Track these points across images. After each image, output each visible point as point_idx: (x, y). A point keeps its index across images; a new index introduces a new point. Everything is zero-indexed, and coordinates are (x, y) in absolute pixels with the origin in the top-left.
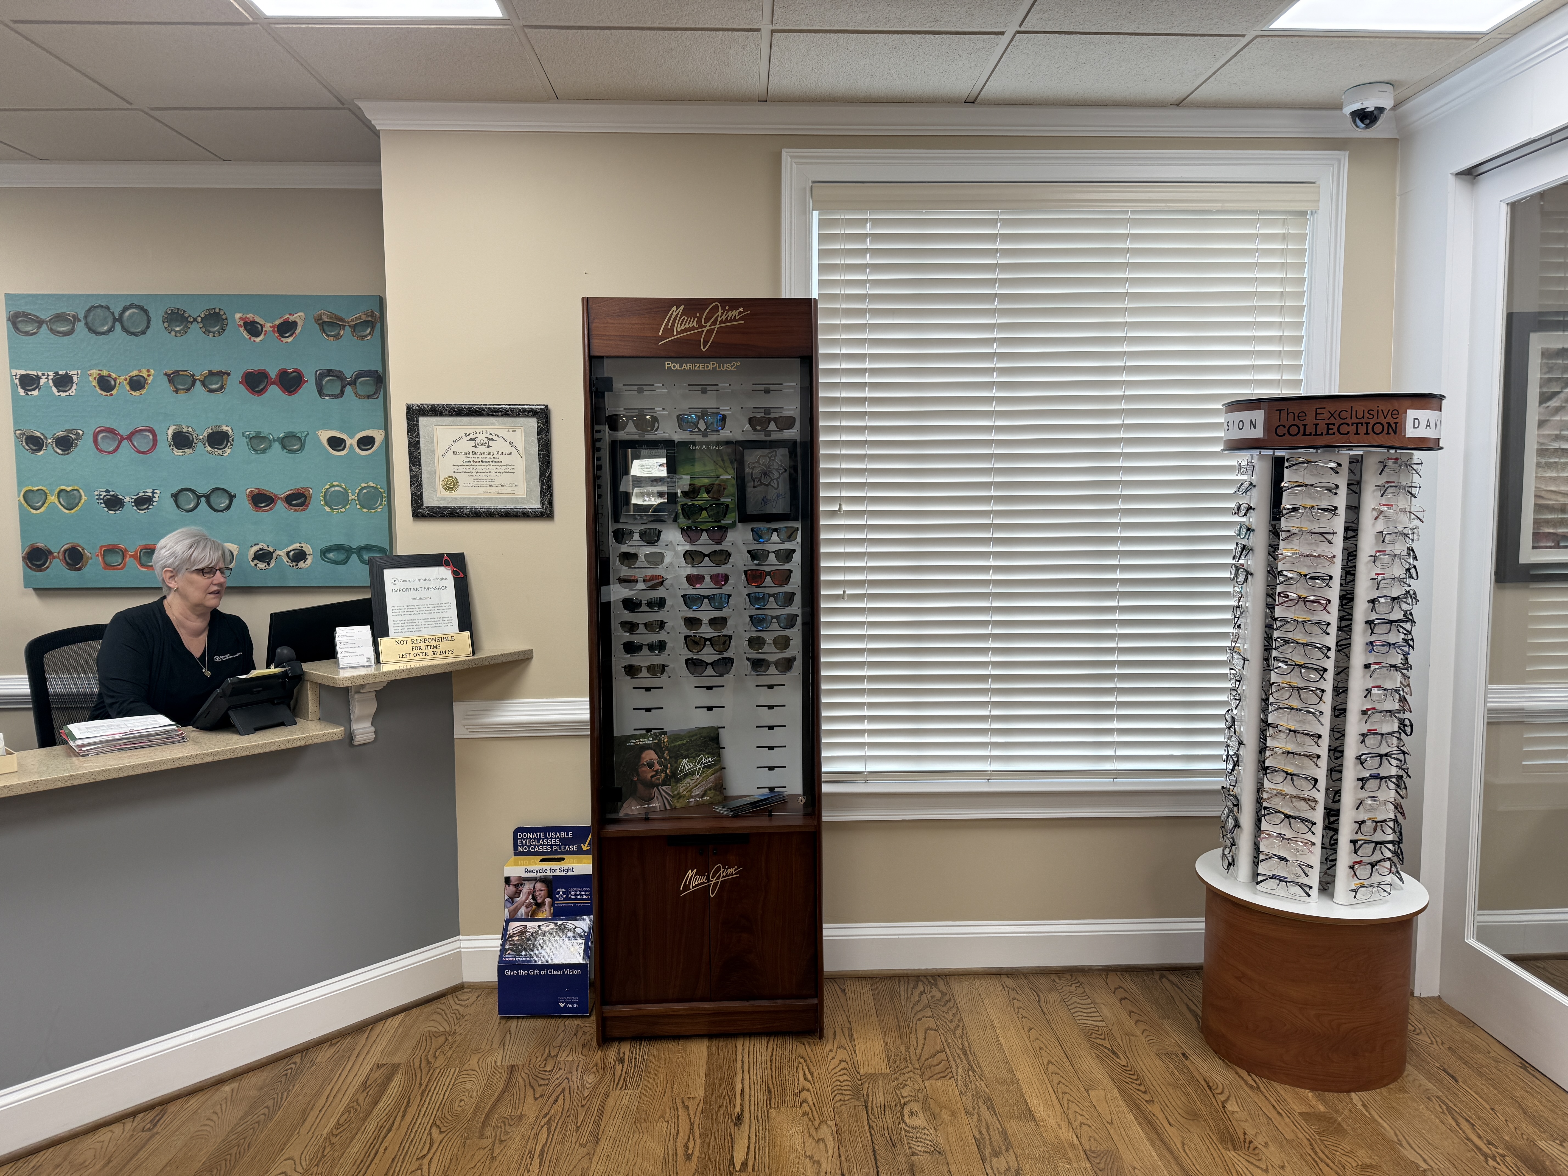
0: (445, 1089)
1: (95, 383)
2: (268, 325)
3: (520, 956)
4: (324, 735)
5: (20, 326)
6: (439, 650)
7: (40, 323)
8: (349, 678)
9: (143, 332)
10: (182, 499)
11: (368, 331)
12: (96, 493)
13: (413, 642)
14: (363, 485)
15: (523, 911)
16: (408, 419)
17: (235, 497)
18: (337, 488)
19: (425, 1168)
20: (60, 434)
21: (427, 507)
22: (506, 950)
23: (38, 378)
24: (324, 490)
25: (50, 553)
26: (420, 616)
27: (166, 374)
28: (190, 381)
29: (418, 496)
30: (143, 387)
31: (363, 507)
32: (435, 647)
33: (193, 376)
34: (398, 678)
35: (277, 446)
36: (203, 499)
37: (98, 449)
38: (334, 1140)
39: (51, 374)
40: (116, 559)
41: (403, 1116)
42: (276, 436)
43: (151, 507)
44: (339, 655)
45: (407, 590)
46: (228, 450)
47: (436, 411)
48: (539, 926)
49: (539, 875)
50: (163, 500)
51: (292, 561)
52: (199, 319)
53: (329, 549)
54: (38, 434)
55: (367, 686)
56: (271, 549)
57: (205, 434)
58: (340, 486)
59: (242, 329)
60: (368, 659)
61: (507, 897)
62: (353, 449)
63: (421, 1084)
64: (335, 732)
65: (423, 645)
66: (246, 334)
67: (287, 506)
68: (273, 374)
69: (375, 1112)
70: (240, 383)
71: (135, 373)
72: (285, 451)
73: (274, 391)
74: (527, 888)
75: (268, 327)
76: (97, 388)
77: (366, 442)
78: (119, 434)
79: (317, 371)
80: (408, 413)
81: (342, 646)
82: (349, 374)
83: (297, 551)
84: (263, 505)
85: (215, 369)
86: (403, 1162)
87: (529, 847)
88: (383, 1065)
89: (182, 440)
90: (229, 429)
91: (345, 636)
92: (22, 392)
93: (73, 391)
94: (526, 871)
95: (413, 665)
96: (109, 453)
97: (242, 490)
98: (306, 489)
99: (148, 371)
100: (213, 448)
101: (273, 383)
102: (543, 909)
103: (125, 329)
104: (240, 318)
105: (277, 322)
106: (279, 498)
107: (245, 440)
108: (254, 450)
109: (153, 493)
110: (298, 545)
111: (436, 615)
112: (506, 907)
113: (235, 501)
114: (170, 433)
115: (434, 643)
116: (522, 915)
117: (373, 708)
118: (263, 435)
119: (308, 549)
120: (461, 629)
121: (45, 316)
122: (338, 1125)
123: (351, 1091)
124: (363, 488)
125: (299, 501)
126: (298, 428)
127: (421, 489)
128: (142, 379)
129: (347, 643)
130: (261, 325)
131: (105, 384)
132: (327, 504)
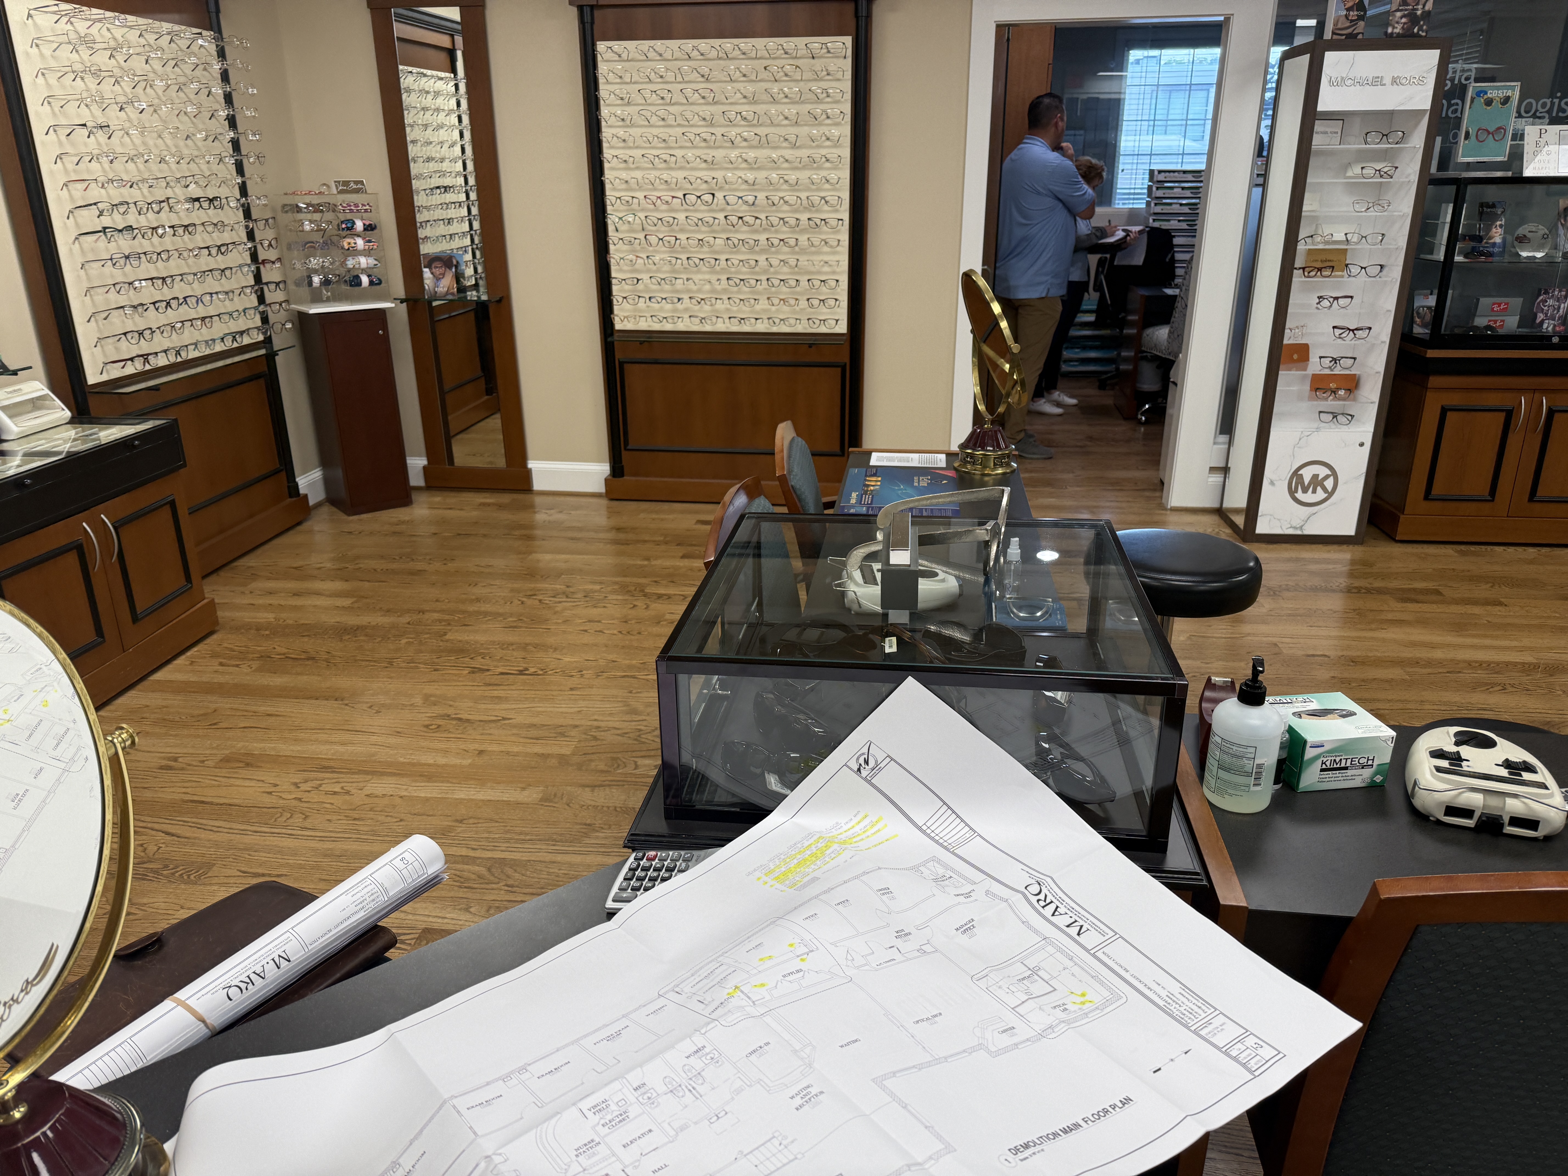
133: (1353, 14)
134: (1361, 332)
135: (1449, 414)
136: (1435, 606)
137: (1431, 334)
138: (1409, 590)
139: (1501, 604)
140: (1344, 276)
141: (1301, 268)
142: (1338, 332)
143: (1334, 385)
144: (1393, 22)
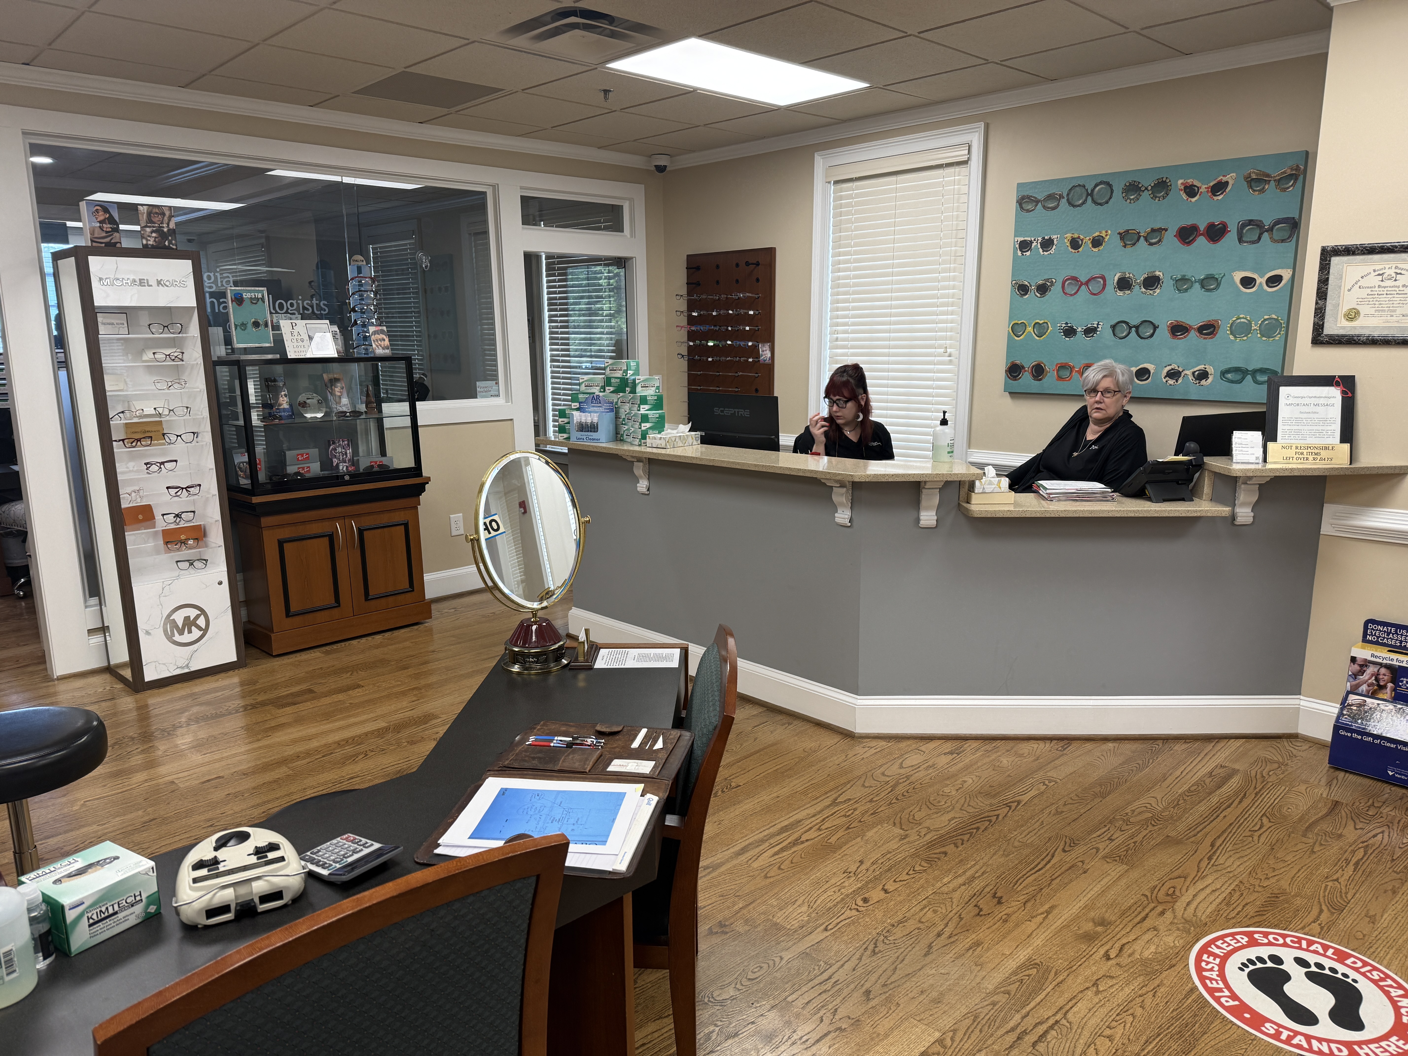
0: (1275, 797)
1: (1068, 244)
2: (1204, 187)
3: (1356, 722)
4: (1215, 511)
5: (1024, 206)
6: (1319, 457)
7: (1037, 202)
8: (1242, 470)
9: (1107, 202)
10: (1118, 329)
11: (1291, 184)
12: (1059, 325)
13: (1297, 448)
14: (1266, 317)
15: (1364, 688)
16: (1321, 259)
17: (1158, 327)
18: (1242, 320)
19: (1256, 838)
20: (1041, 282)
21: (1326, 335)
22: (1344, 715)
23: (1031, 242)
24: (1231, 322)
25: (1023, 367)
26: (1306, 428)
27: (1119, 233)
28: (1136, 237)
29: (1319, 326)
30: (1102, 244)
31: (1263, 336)
32: (1316, 454)
33: (1139, 233)
34: (1281, 475)
35: (1197, 286)
36: (1134, 329)
37: (1064, 292)
38: (1186, 798)
39: (1040, 239)
40: (1066, 373)
41: (1240, 802)
42: (1197, 278)
43: (1095, 335)
44: (1234, 452)
45: (1298, 405)
46: (1158, 291)
47: (1349, 251)
48: (1378, 704)
49: (1385, 661)
50: (1104, 330)
51: (1196, 379)
52: (1149, 188)
53: (1228, 371)
54: (1026, 283)
55: (1254, 479)
56: (1180, 369)
57: (1142, 279)
58: (1246, 319)
59: (1182, 193)
60: (1257, 458)
61: (1350, 673)
62: (1262, 287)
63: (1255, 788)
64: (1224, 510)
65: (1305, 452)
66: (1184, 196)
67: (1198, 334)
68: (1202, 228)
69: (1217, 793)
70: (1175, 236)
71: (1097, 234)
72: (1203, 289)
73: (1201, 241)
74: (1371, 670)
75: (1203, 189)
76: (1069, 248)
77: (1275, 280)
78: (1080, 281)
79: (1239, 222)
80: (1322, 254)
81: (1237, 446)
82: (1267, 223)
83: (1201, 371)
84: (1179, 334)
85: (1157, 226)
86: (1238, 828)
87: (1378, 637)
88: (1226, 767)
89: (1124, 284)
90: (1161, 273)
91: (1240, 438)
92: (1019, 253)
93: (1052, 251)
94: (1373, 655)
95: (1294, 466)
96: (1071, 295)
97: (1164, 322)
98: (1217, 321)
99: (1106, 232)
100: (1147, 289)
101: (1202, 234)
102: (1384, 691)
103: (1094, 202)
104: (1182, 184)
105: (1212, 184)
106: (1193, 328)
107: (1172, 282)
108: (1178, 290)
109: (1098, 324)
110: (1203, 366)
111: (1321, 428)
112: (1348, 681)
113: (1157, 330)
114: (1116, 278)
115: (1316, 451)
116: (1362, 691)
117: (1255, 498)
118: (1187, 277)
119: (1210, 370)
120: (1343, 441)
121: (1040, 197)
122: (1189, 790)
123: (1200, 774)
124: (1265, 320)
125: (1209, 331)
126: (1217, 271)
127: (1323, 319)
128: (1101, 238)
129: (1241, 444)
130: (1198, 188)
131: (1075, 244)
132: (1232, 333)
133: (107, 227)
134: (193, 488)
135: (285, 545)
136: (309, 703)
137: (252, 483)
138: (288, 695)
139: (359, 686)
140: (164, 444)
141: (120, 441)
142: (173, 491)
143: (183, 537)
144: (145, 236)
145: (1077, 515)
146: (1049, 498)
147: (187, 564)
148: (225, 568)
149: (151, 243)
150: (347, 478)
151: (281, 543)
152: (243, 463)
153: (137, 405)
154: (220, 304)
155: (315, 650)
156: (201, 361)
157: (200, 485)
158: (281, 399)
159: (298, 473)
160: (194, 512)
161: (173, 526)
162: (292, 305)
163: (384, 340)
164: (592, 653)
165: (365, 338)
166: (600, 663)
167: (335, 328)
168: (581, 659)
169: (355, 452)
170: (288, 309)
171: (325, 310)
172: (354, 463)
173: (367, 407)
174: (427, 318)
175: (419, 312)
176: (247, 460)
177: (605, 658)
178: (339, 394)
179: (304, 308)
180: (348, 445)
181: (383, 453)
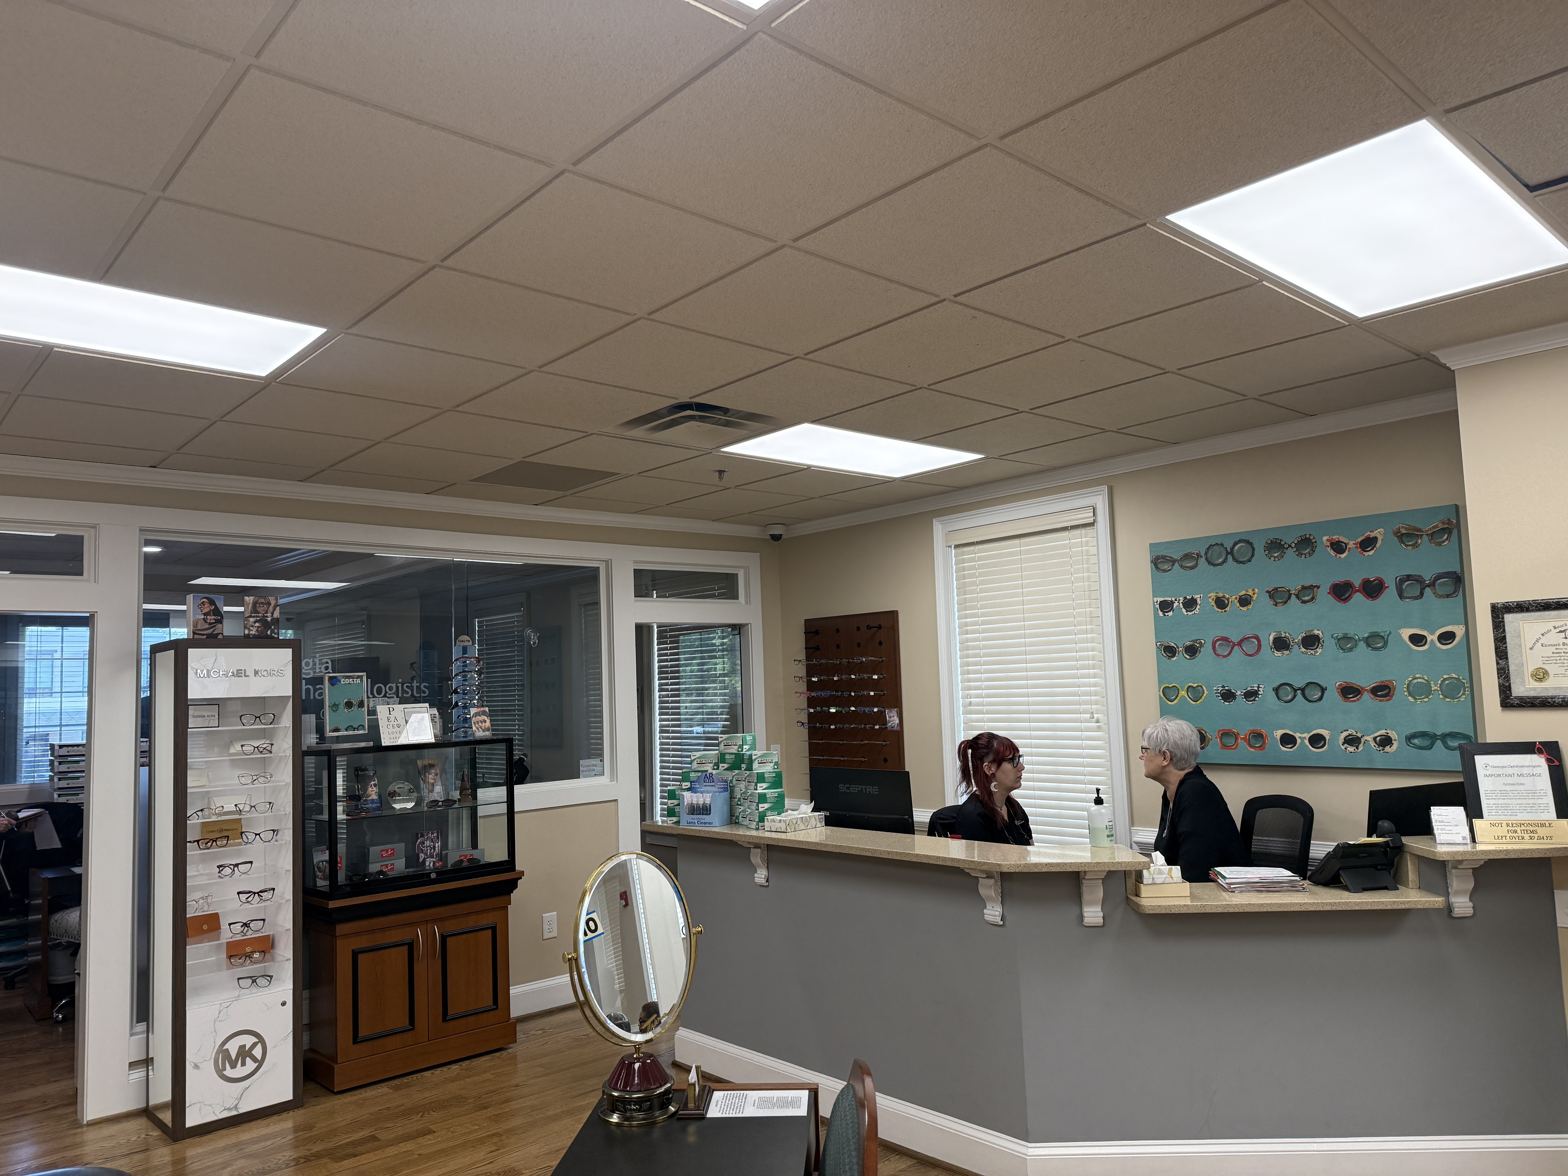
1: (1213, 603)
2: (1351, 543)
4: (1426, 902)
5: (1159, 566)
6: (1536, 836)
7: (1173, 561)
8: (1448, 853)
9: (1249, 561)
10: (1282, 692)
11: (1445, 538)
12: (1215, 688)
13: (1508, 825)
14: (1445, 676)
16: (1493, 616)
17: (1326, 689)
18: (1419, 680)
20: (1188, 643)
21: (1516, 698)
23: (1172, 603)
24: (1407, 682)
26: (1515, 802)
27: (1267, 592)
28: (1287, 595)
29: (1506, 687)
30: (1250, 603)
31: (1445, 697)
32: (1532, 832)
33: (1289, 591)
34: (1496, 857)
35: (1362, 644)
36: (1299, 692)
37: (1215, 654)
39: (1182, 599)
40: (1231, 740)
42: (1361, 637)
43: (1257, 699)
44: (1436, 832)
45: (1499, 775)
46: (1319, 651)
47: (1522, 607)
50: (1266, 693)
51: (1379, 746)
52: (1293, 545)
53: (1414, 736)
54: (1173, 645)
55: (1465, 863)
56: (1359, 735)
57: (1300, 638)
58: (1423, 678)
59: (1329, 549)
60: (1464, 838)
62: (1435, 645)
64: (1436, 901)
65: (1518, 829)
66: (1332, 553)
67: (1372, 696)
68: (1357, 584)
70: (1328, 593)
71: (1243, 593)
72: (1370, 648)
73: (1358, 597)
75: (1351, 545)
76: (1215, 607)
77: (1448, 637)
78: (1231, 642)
79: (1397, 578)
80: (1492, 611)
81: (1438, 824)
82: (1428, 578)
83: (1383, 737)
84: (1351, 696)
85: (1307, 583)
89: (1281, 644)
90: (1320, 632)
91: (1439, 815)
92: (1161, 614)
93: (1197, 611)
95: (1510, 847)
96: (1224, 657)
97: (1332, 683)
98: (1391, 681)
99: (1253, 590)
100: (1307, 649)
101: (1357, 591)
103: (1235, 560)
104: (1327, 540)
105: (1359, 540)
106: (1365, 690)
107: (1333, 641)
108: (1342, 649)
109: (1258, 687)
110: (1385, 731)
111: (1531, 801)
113: (1326, 692)
114: (1271, 638)
115: (1531, 829)
117: (1471, 885)
118: (1349, 636)
119: (1393, 735)
120: (1560, 815)
121: (1176, 556)
124: (1445, 679)
125: (1384, 692)
126: (1380, 628)
127: (1509, 680)
128: (1248, 597)
129: (1442, 822)
130: (1345, 544)
131: (1221, 603)
132: (1410, 694)
133: (211, 618)
134: (266, 893)
135: (360, 956)
136: (371, 1155)
137: (331, 885)
138: (346, 1145)
139: (431, 1132)
140: (240, 844)
141: (194, 842)
142: (243, 897)
143: (248, 949)
144: (248, 626)
145: (1265, 910)
146: (1229, 889)
147: (250, 981)
148: (289, 985)
149: (253, 633)
150: (433, 876)
151: (355, 954)
152: (322, 862)
153: (217, 802)
154: (315, 690)
155: (383, 1084)
156: (289, 752)
157: (274, 889)
158: (370, 789)
159: (381, 872)
160: (264, 920)
161: (239, 938)
162: (391, 689)
163: (485, 721)
164: (705, 1096)
165: (466, 720)
166: (714, 1111)
167: (435, 711)
168: (691, 1105)
169: (445, 846)
170: (386, 692)
171: (424, 692)
172: (442, 857)
173: (460, 794)
174: (531, 691)
175: (522, 685)
176: (327, 858)
177: (720, 1103)
178: (432, 781)
179: (404, 691)
180: (438, 838)
181: (474, 845)
